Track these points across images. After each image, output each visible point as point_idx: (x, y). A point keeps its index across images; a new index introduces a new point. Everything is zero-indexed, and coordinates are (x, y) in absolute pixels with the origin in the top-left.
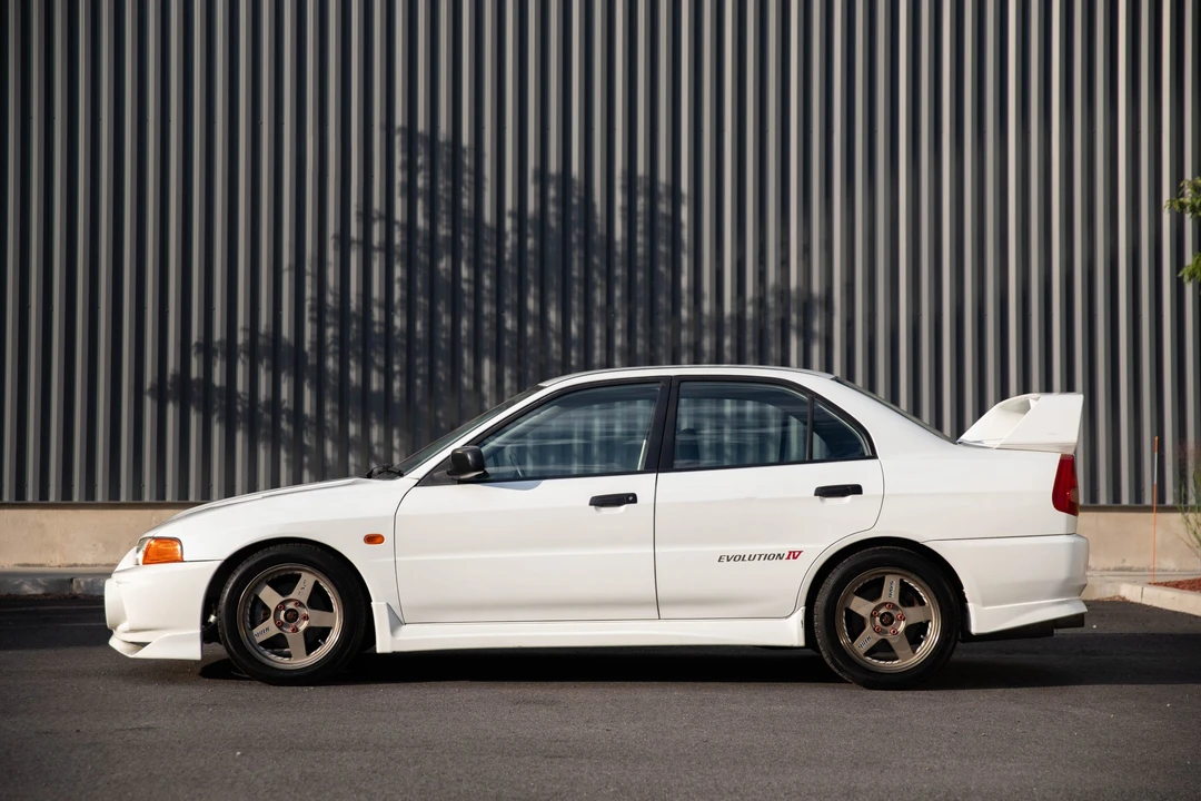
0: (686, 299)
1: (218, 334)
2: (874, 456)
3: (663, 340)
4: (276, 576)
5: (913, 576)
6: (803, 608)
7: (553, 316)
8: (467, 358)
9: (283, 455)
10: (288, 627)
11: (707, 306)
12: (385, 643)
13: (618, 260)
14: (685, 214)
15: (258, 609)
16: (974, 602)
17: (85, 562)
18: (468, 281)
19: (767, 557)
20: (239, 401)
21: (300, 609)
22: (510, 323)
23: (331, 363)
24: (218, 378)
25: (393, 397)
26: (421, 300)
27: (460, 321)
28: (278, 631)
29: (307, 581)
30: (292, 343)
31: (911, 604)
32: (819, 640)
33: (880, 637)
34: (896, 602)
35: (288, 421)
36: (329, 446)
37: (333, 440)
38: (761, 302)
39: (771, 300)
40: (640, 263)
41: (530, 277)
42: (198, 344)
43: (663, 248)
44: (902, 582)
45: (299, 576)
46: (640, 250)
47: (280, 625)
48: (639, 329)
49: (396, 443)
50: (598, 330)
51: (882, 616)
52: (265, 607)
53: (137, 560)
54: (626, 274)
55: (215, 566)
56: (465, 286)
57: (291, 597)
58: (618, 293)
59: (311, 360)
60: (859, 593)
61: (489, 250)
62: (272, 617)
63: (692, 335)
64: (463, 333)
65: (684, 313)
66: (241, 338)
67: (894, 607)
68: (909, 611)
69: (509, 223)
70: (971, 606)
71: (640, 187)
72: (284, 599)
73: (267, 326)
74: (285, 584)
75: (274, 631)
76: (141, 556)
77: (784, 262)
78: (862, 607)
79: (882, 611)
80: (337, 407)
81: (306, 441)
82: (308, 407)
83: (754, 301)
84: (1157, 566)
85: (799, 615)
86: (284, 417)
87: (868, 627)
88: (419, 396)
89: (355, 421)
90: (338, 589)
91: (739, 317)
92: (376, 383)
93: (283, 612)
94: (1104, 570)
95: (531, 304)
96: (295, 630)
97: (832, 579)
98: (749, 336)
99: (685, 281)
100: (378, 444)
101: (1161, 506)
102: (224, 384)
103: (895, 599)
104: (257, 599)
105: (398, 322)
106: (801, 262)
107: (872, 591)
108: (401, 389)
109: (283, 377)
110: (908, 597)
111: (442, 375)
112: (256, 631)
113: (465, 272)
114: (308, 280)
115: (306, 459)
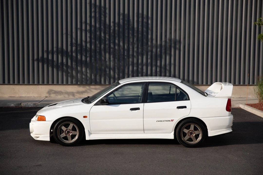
0: (150, 40)
1: (50, 49)
2: (189, 100)
3: (145, 49)
4: (65, 124)
5: (197, 125)
6: (174, 131)
7: (121, 44)
8: (103, 53)
9: (64, 74)
10: (68, 134)
11: (154, 42)
12: (88, 138)
13: (135, 32)
14: (150, 22)
15: (61, 131)
16: (209, 130)
17: (23, 96)
18: (103, 37)
19: (167, 121)
20: (54, 62)
21: (70, 131)
22: (112, 46)
23: (74, 54)
24: (50, 57)
25: (87, 61)
26: (93, 41)
27: (101, 45)
28: (66, 135)
29: (71, 125)
30: (66, 50)
31: (196, 130)
32: (177, 138)
33: (190, 137)
34: (193, 130)
35: (65, 67)
36: (74, 72)
37: (75, 71)
38: (166, 41)
39: (168, 40)
40: (140, 32)
41: (116, 35)
42: (46, 51)
43: (145, 29)
44: (194, 126)
45: (70, 124)
46: (140, 30)
47: (66, 134)
48: (140, 46)
49: (88, 71)
50: (131, 47)
51: (190, 133)
52: (63, 130)
53: (36, 119)
54: (137, 35)
55: (52, 122)
56: (103, 38)
57: (68, 128)
58: (135, 39)
59: (70, 54)
60: (185, 128)
61: (107, 30)
62: (64, 133)
63: (151, 48)
64: (102, 48)
65: (149, 43)
66: (55, 49)
67: (193, 131)
68: (196, 132)
69: (112, 24)
70: (208, 131)
71: (140, 16)
72: (67, 129)
73: (60, 46)
74: (67, 126)
75: (65, 135)
76: (37, 118)
77: (171, 33)
78: (186, 131)
79: (190, 132)
80: (75, 63)
81: (69, 71)
82: (69, 64)
83: (164, 41)
84: (248, 97)
85: (173, 133)
86: (64, 66)
87: (187, 135)
88: (93, 61)
89: (79, 67)
90: (78, 127)
91: (161, 45)
92: (84, 59)
93: (67, 131)
94: (236, 98)
95: (117, 41)
96: (69, 135)
97: (180, 125)
98: (163, 48)
99: (149, 36)
100: (84, 72)
101: (249, 85)
102: (51, 59)
103: (193, 129)
104: (61, 129)
105: (88, 45)
106: (174, 33)
107: (188, 128)
108: (89, 60)
109: (64, 57)
110: (196, 129)
111: (98, 57)
112: (61, 135)
113: (102, 35)
114: (69, 36)
115: (69, 75)
